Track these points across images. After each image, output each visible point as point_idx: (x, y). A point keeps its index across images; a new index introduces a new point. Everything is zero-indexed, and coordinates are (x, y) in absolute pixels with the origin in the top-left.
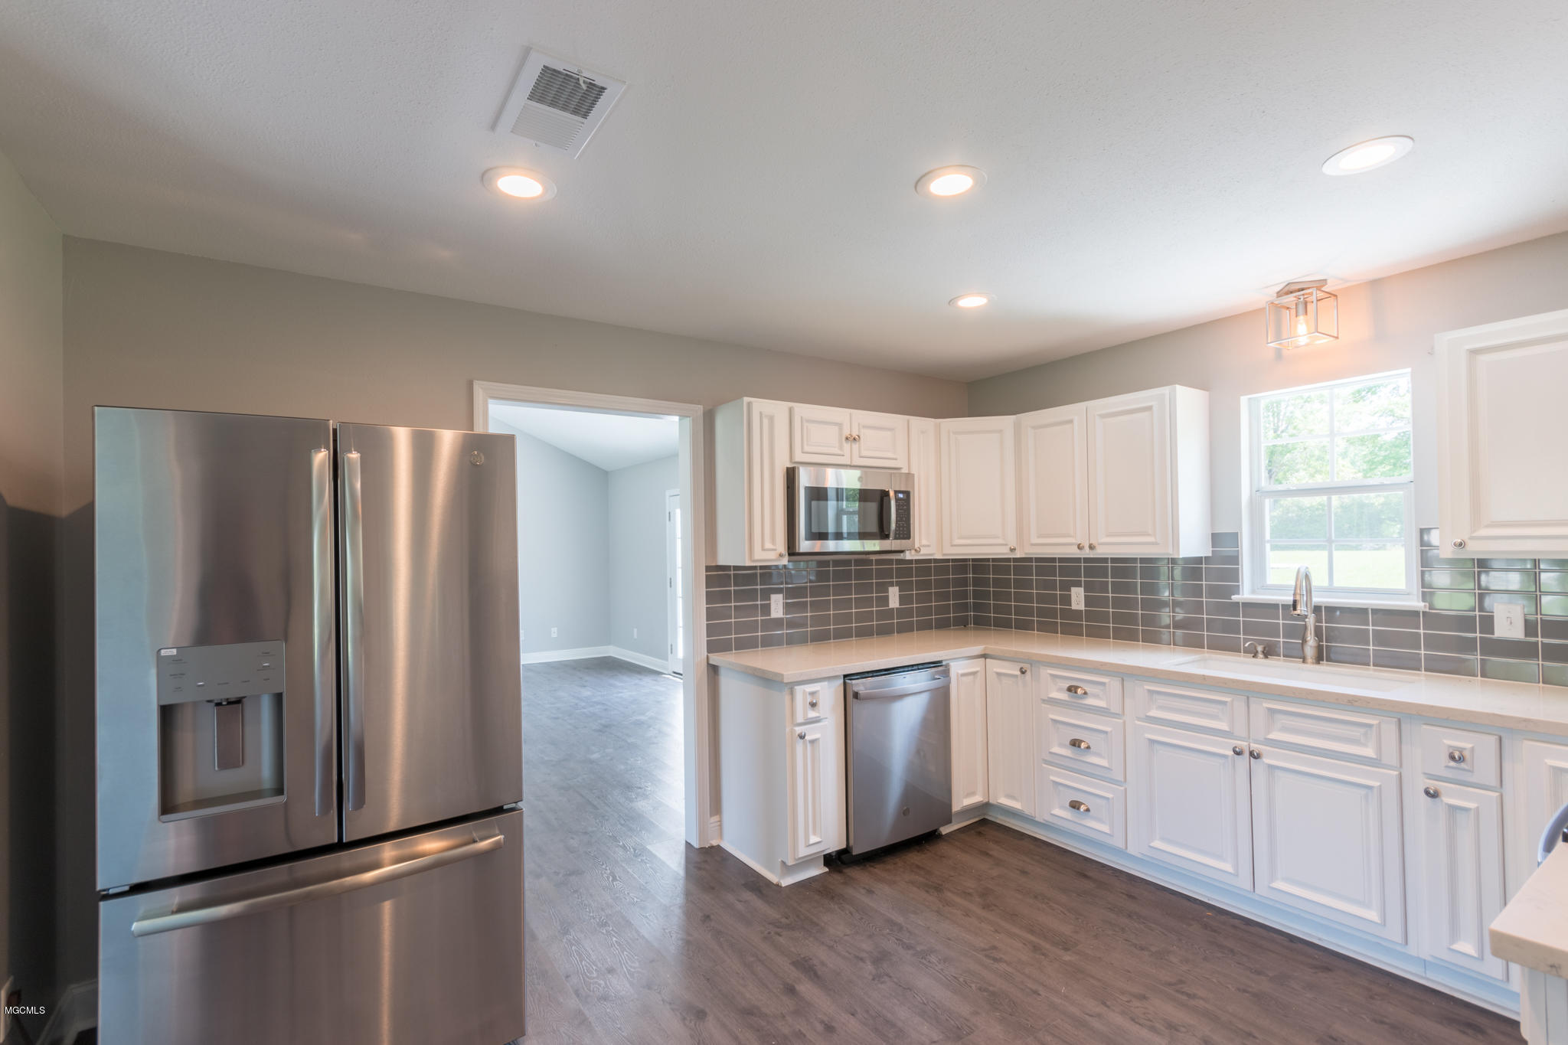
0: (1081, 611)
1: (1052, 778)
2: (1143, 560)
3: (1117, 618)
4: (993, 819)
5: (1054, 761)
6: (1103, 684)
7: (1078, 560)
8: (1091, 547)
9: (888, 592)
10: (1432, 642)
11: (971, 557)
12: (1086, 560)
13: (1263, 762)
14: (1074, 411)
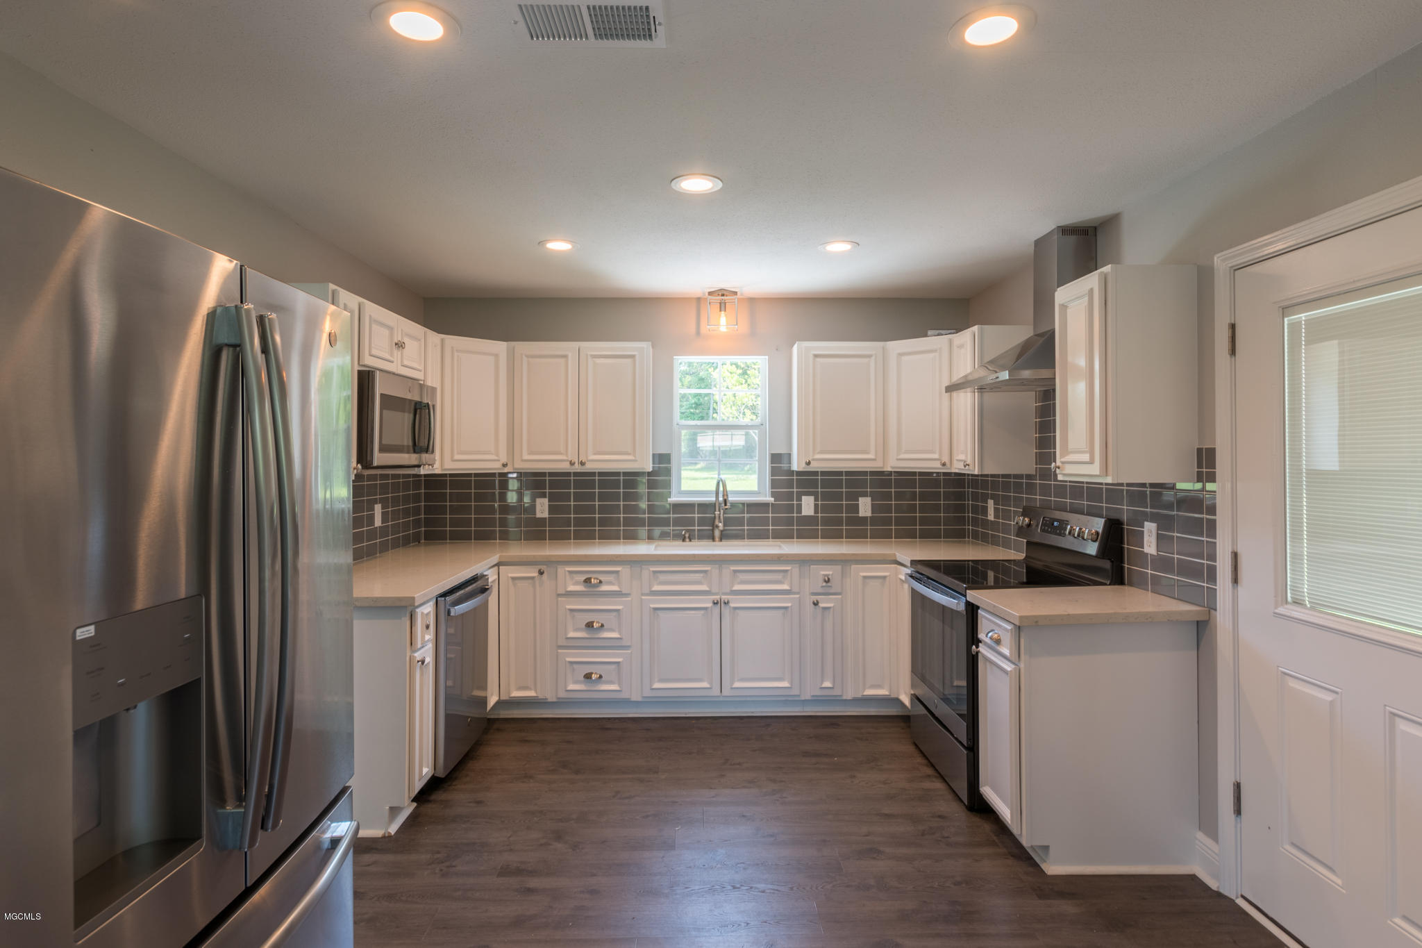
0: (546, 518)
1: (568, 659)
2: (625, 474)
3: (579, 522)
4: (496, 717)
5: (573, 644)
6: (617, 572)
7: (568, 474)
8: (582, 464)
9: (374, 510)
10: (776, 521)
11: (473, 472)
12: (576, 474)
13: (730, 607)
14: (568, 348)
